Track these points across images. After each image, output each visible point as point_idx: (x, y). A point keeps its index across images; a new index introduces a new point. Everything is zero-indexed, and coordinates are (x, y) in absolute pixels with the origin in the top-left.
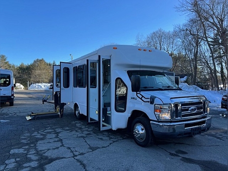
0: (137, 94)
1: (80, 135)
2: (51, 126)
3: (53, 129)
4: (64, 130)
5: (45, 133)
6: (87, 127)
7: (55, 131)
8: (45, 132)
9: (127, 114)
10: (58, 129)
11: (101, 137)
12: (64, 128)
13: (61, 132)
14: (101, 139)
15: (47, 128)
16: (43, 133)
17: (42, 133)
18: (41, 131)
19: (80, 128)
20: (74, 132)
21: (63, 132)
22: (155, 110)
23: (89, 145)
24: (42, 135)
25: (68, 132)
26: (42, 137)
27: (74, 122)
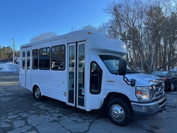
0: (124, 77)
1: (52, 119)
2: (12, 111)
3: (17, 114)
4: (30, 114)
5: (10, 121)
6: (53, 109)
7: (20, 116)
8: (9, 119)
9: (102, 96)
10: (23, 114)
11: (74, 120)
12: (29, 112)
13: (29, 117)
14: (76, 121)
15: (9, 113)
16: (7, 120)
17: (5, 120)
18: (4, 118)
19: (47, 111)
20: (42, 116)
21: (30, 117)
22: (136, 92)
23: (69, 130)
24: (7, 123)
25: (36, 116)
26: (8, 125)
27: (35, 105)
